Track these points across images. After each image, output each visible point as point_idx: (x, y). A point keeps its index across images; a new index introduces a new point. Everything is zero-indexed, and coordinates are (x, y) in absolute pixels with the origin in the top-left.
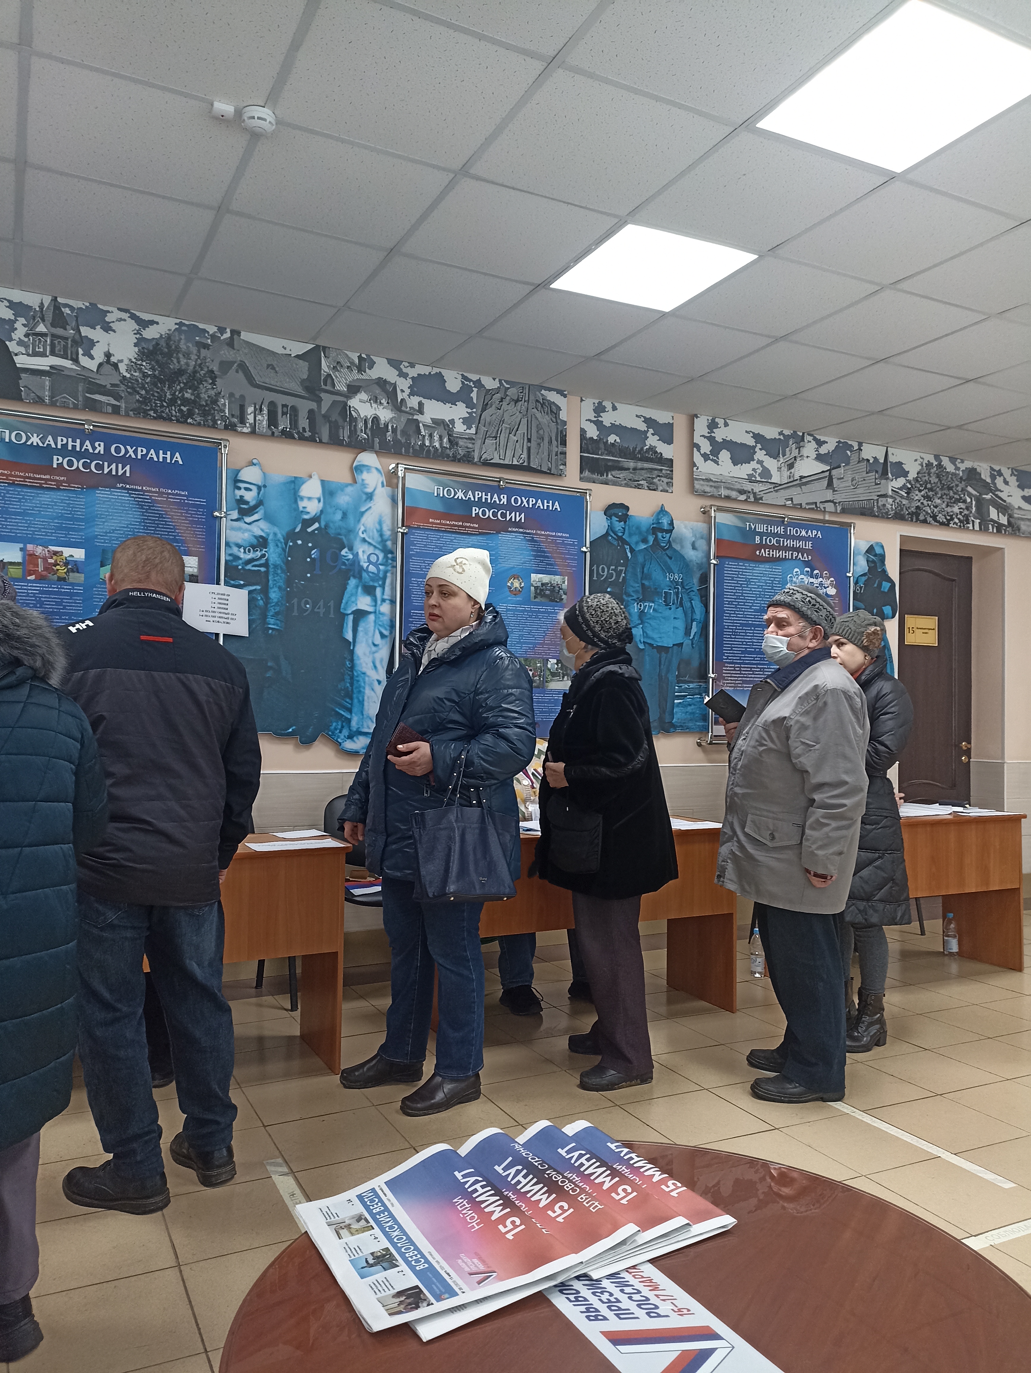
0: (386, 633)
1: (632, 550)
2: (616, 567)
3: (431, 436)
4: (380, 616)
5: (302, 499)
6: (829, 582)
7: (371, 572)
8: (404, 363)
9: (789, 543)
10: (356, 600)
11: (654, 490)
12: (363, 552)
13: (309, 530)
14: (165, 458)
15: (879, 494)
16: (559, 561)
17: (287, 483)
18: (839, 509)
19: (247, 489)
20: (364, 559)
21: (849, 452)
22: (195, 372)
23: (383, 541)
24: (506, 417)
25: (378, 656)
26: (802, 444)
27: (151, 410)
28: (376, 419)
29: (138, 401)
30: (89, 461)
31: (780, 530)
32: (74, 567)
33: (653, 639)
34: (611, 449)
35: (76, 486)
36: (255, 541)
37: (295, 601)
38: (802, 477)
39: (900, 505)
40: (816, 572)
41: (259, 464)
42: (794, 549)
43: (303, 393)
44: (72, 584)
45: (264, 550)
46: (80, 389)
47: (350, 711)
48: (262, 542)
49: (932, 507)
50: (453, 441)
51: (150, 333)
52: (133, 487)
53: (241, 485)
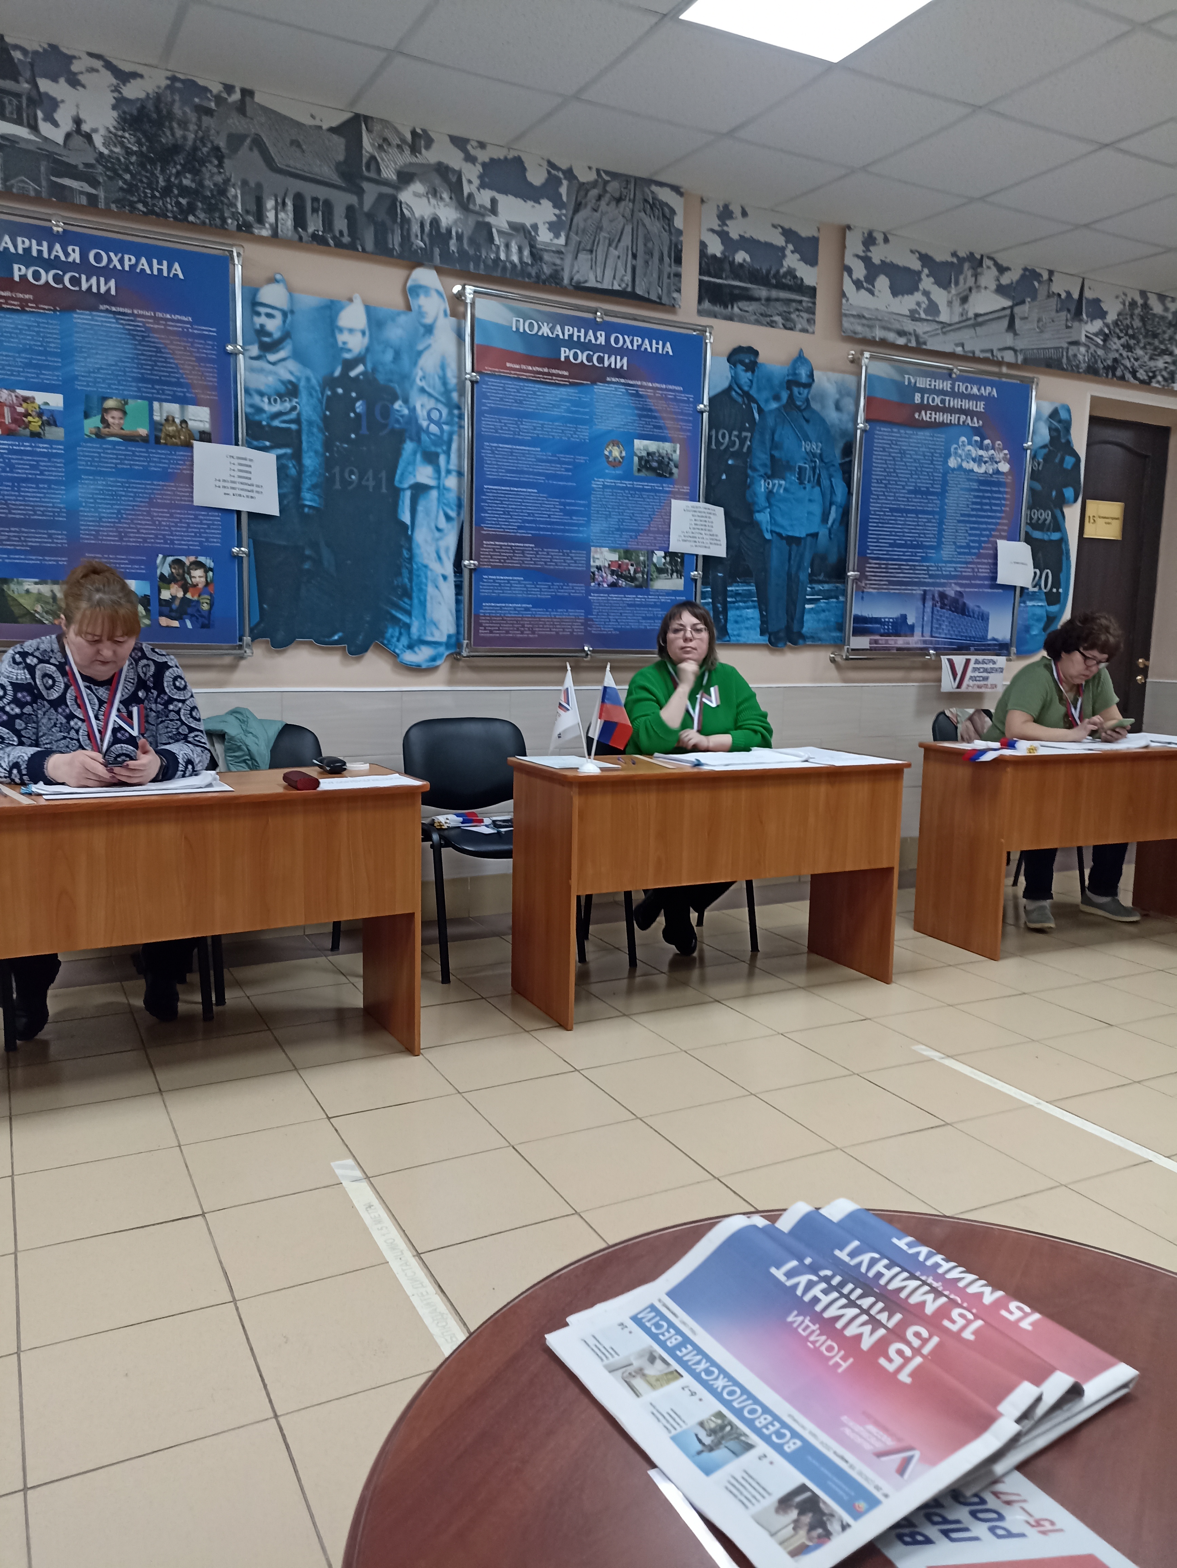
0: (453, 514)
1: (760, 411)
2: (740, 433)
3: (507, 246)
4: (445, 492)
5: (341, 330)
6: (1002, 455)
7: (432, 433)
8: (471, 142)
9: (956, 403)
10: (414, 470)
11: (791, 329)
12: (422, 406)
13: (353, 374)
14: (160, 271)
15: (1069, 340)
16: (669, 423)
17: (321, 308)
18: (1020, 358)
19: (269, 315)
20: (423, 416)
21: (1036, 284)
22: (195, 149)
23: (447, 392)
24: (605, 223)
25: (442, 544)
26: (979, 270)
27: (139, 201)
28: (435, 222)
29: (121, 189)
30: (61, 273)
31: (947, 385)
32: (50, 419)
33: (782, 527)
34: (738, 271)
35: (46, 307)
36: (282, 389)
37: (337, 470)
38: (977, 315)
39: (1094, 356)
40: (987, 442)
41: (283, 280)
42: (962, 411)
43: (339, 181)
44: (51, 442)
45: (296, 400)
46: (43, 169)
47: (409, 613)
48: (291, 390)
49: (1132, 360)
50: (536, 255)
51: (133, 91)
52: (121, 310)
53: (262, 310)
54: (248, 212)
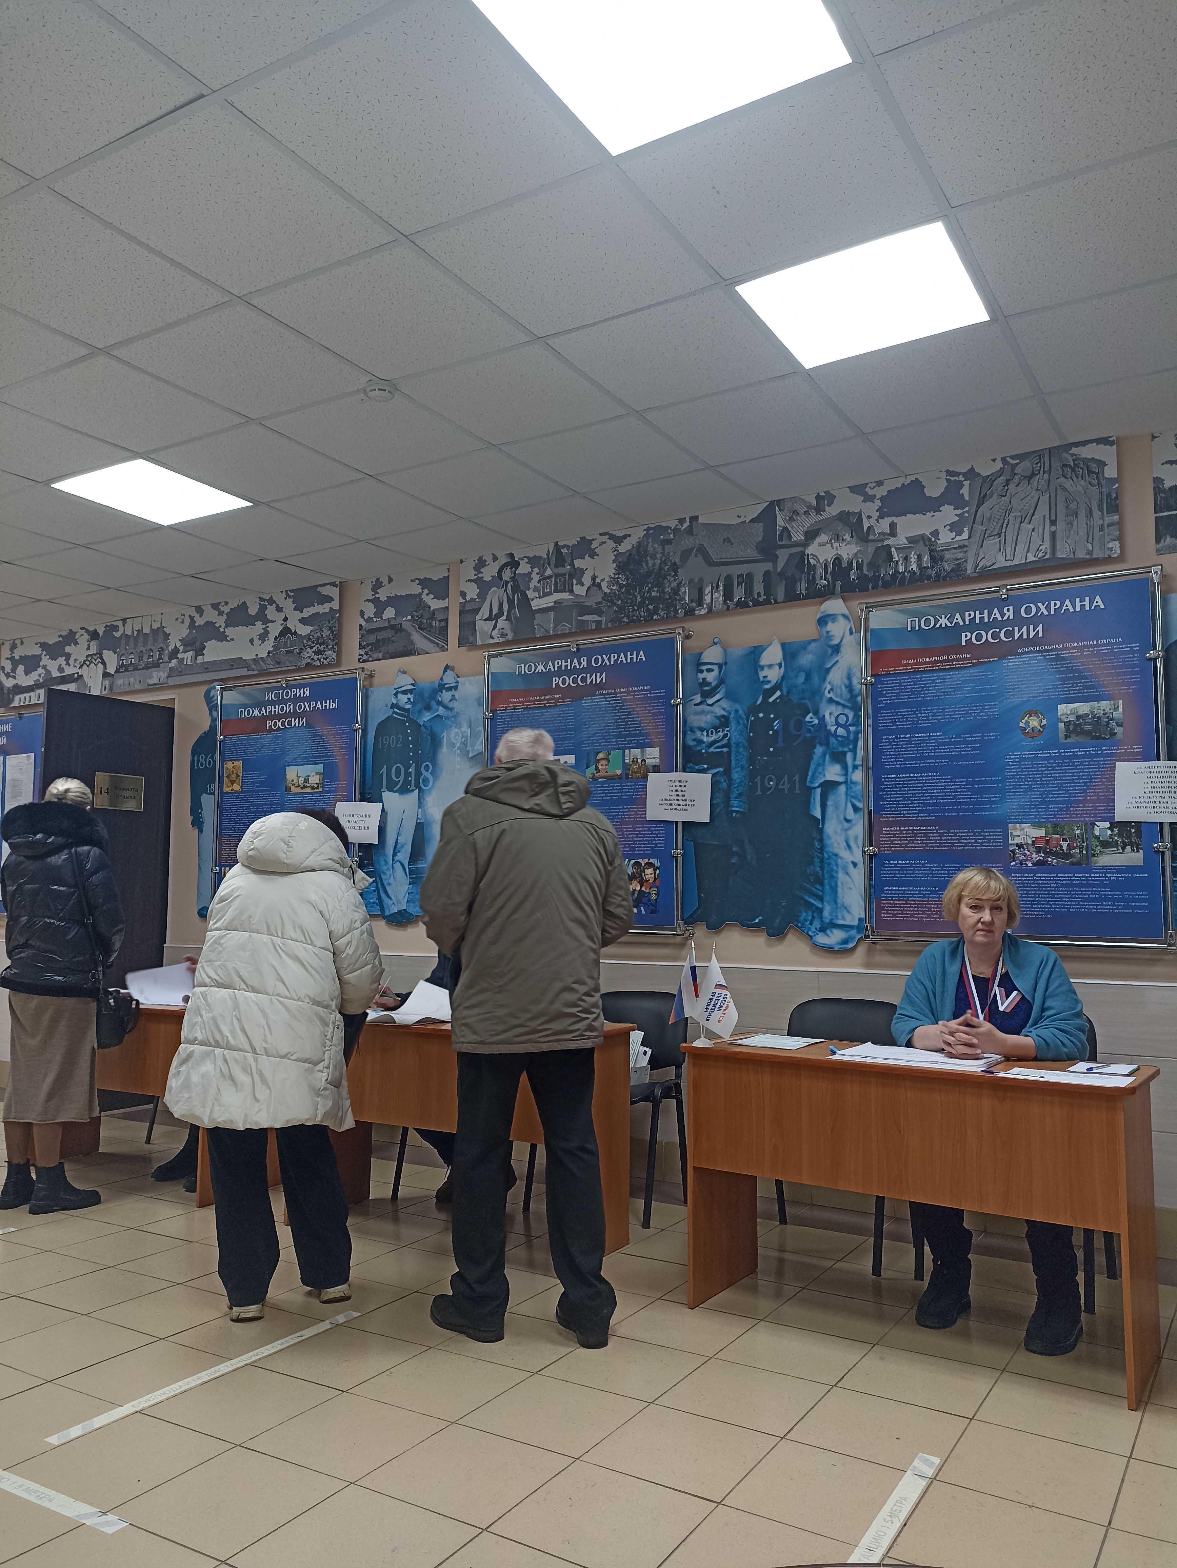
0: (859, 804)
3: (906, 559)
4: (852, 785)
5: (762, 668)
7: (839, 736)
8: (869, 485)
10: (824, 770)
12: (830, 714)
13: (771, 700)
14: (632, 659)
16: (1105, 680)
17: (747, 655)
19: (709, 670)
20: (832, 722)
22: (661, 569)
23: (853, 698)
24: (1015, 503)
25: (851, 833)
27: (625, 616)
28: (838, 560)
29: (615, 612)
30: (577, 676)
35: (568, 700)
36: (717, 722)
37: (758, 779)
41: (720, 642)
43: (758, 557)
45: (727, 729)
47: (821, 899)
48: (724, 722)
50: (936, 558)
51: (625, 547)
52: (609, 691)
53: (704, 668)
54: (692, 601)
